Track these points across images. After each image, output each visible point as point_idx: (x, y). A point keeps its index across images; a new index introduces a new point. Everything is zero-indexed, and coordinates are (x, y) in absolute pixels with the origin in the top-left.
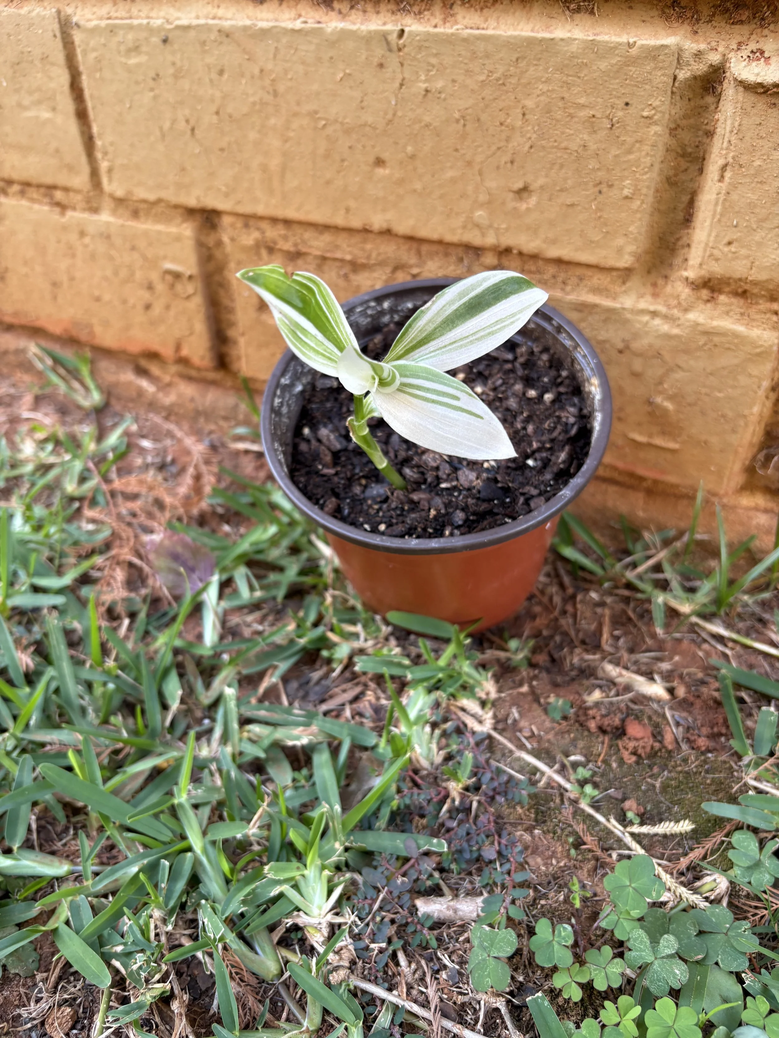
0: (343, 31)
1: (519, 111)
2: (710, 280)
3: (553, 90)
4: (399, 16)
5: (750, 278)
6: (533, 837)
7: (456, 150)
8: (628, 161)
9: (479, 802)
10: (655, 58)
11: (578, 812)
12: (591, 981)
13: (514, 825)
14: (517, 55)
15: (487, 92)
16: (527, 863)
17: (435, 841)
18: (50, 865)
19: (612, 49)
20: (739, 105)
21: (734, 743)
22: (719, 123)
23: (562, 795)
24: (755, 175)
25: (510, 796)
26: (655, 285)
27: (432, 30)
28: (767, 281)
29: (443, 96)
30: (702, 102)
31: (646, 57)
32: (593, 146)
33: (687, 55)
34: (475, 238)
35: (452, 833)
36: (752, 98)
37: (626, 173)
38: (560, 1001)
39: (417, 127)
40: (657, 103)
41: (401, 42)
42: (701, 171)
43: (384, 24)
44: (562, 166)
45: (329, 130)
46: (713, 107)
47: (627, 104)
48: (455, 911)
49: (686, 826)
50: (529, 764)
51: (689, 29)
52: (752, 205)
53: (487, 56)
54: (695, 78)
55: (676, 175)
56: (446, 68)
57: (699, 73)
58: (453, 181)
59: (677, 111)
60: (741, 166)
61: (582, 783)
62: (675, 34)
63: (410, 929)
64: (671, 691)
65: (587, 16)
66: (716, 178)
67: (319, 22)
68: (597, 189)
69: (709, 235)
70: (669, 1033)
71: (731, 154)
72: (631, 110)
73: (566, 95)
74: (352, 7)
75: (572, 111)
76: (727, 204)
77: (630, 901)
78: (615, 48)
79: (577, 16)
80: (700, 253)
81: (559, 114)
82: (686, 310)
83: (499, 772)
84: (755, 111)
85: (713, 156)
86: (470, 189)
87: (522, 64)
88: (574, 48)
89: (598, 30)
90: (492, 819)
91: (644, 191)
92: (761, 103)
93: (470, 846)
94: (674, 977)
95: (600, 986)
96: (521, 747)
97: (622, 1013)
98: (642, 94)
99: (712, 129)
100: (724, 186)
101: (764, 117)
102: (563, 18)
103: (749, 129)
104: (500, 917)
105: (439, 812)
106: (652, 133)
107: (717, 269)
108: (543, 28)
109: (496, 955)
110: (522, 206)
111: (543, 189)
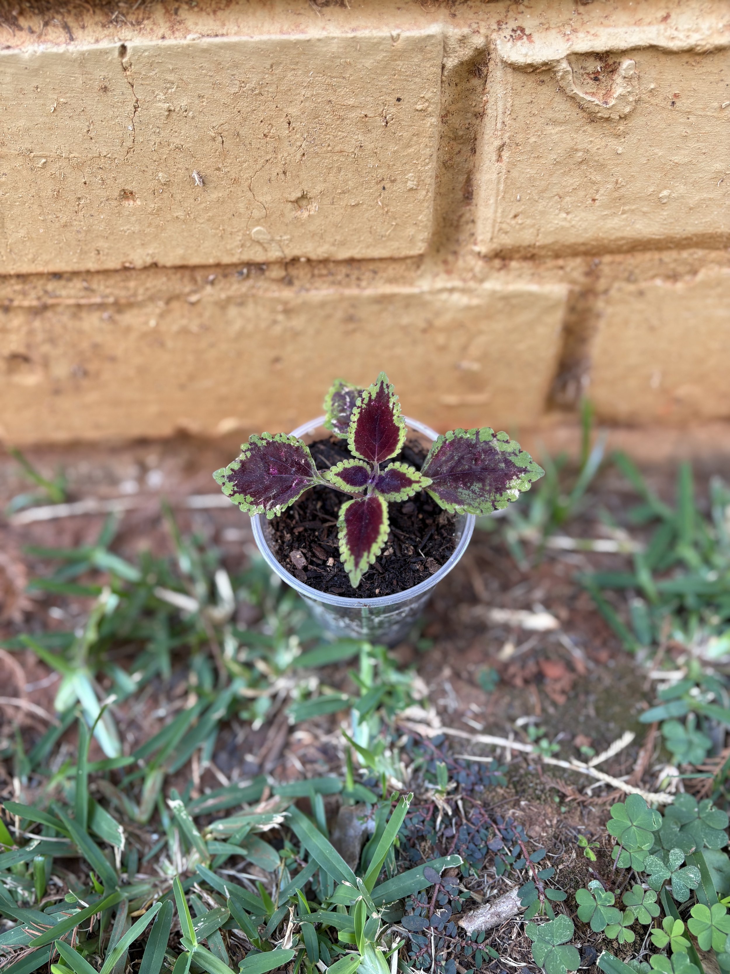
0: (45, 56)
1: (283, 119)
2: (501, 251)
3: (317, 94)
4: (112, 29)
5: (538, 244)
6: (523, 810)
7: (218, 169)
8: (408, 155)
9: (462, 799)
10: (422, 50)
11: (546, 768)
12: (637, 921)
13: (501, 807)
14: (270, 62)
15: (243, 104)
16: (531, 837)
17: (449, 858)
19: (376, 45)
20: (509, 86)
22: (489, 105)
23: (526, 760)
24: (532, 151)
25: (486, 782)
26: (445, 262)
27: (160, 42)
28: (553, 243)
29: (191, 114)
30: (468, 86)
31: (413, 49)
32: (369, 146)
33: (453, 43)
34: (257, 255)
35: (455, 840)
36: (522, 78)
37: (407, 167)
39: (166, 150)
40: (429, 95)
41: (124, 60)
42: (474, 151)
43: (97, 41)
44: (339, 170)
46: (480, 89)
47: (399, 100)
48: (498, 915)
49: (628, 738)
50: (486, 745)
51: (447, 12)
52: (531, 179)
53: (236, 66)
54: (462, 63)
55: (451, 159)
56: (187, 84)
57: (466, 58)
58: (220, 202)
59: (447, 98)
60: (517, 145)
61: (537, 741)
62: (435, 21)
63: (469, 952)
64: (557, 617)
65: (337, 9)
66: (494, 158)
67: (8, 47)
68: (380, 186)
69: (496, 212)
70: (712, 931)
71: (508, 135)
72: (404, 105)
73: (333, 98)
74: (46, 24)
75: (342, 113)
76: (509, 181)
77: (638, 838)
78: (379, 43)
79: (326, 10)
80: (489, 228)
81: (328, 118)
82: (482, 281)
83: (469, 764)
84: (525, 90)
85: (486, 137)
86: (241, 207)
87: (278, 71)
88: (334, 48)
89: (354, 24)
90: (482, 810)
91: (428, 181)
92: (530, 82)
93: (476, 845)
94: (691, 881)
95: (645, 920)
96: (473, 731)
97: (669, 933)
98: (413, 87)
99: (481, 110)
100: (503, 165)
101: (534, 95)
102: (312, 13)
103: (521, 108)
104: (543, 905)
105: (434, 828)
106: (429, 124)
107: (507, 241)
108: (293, 27)
109: (559, 943)
110: (303, 214)
111: (322, 194)
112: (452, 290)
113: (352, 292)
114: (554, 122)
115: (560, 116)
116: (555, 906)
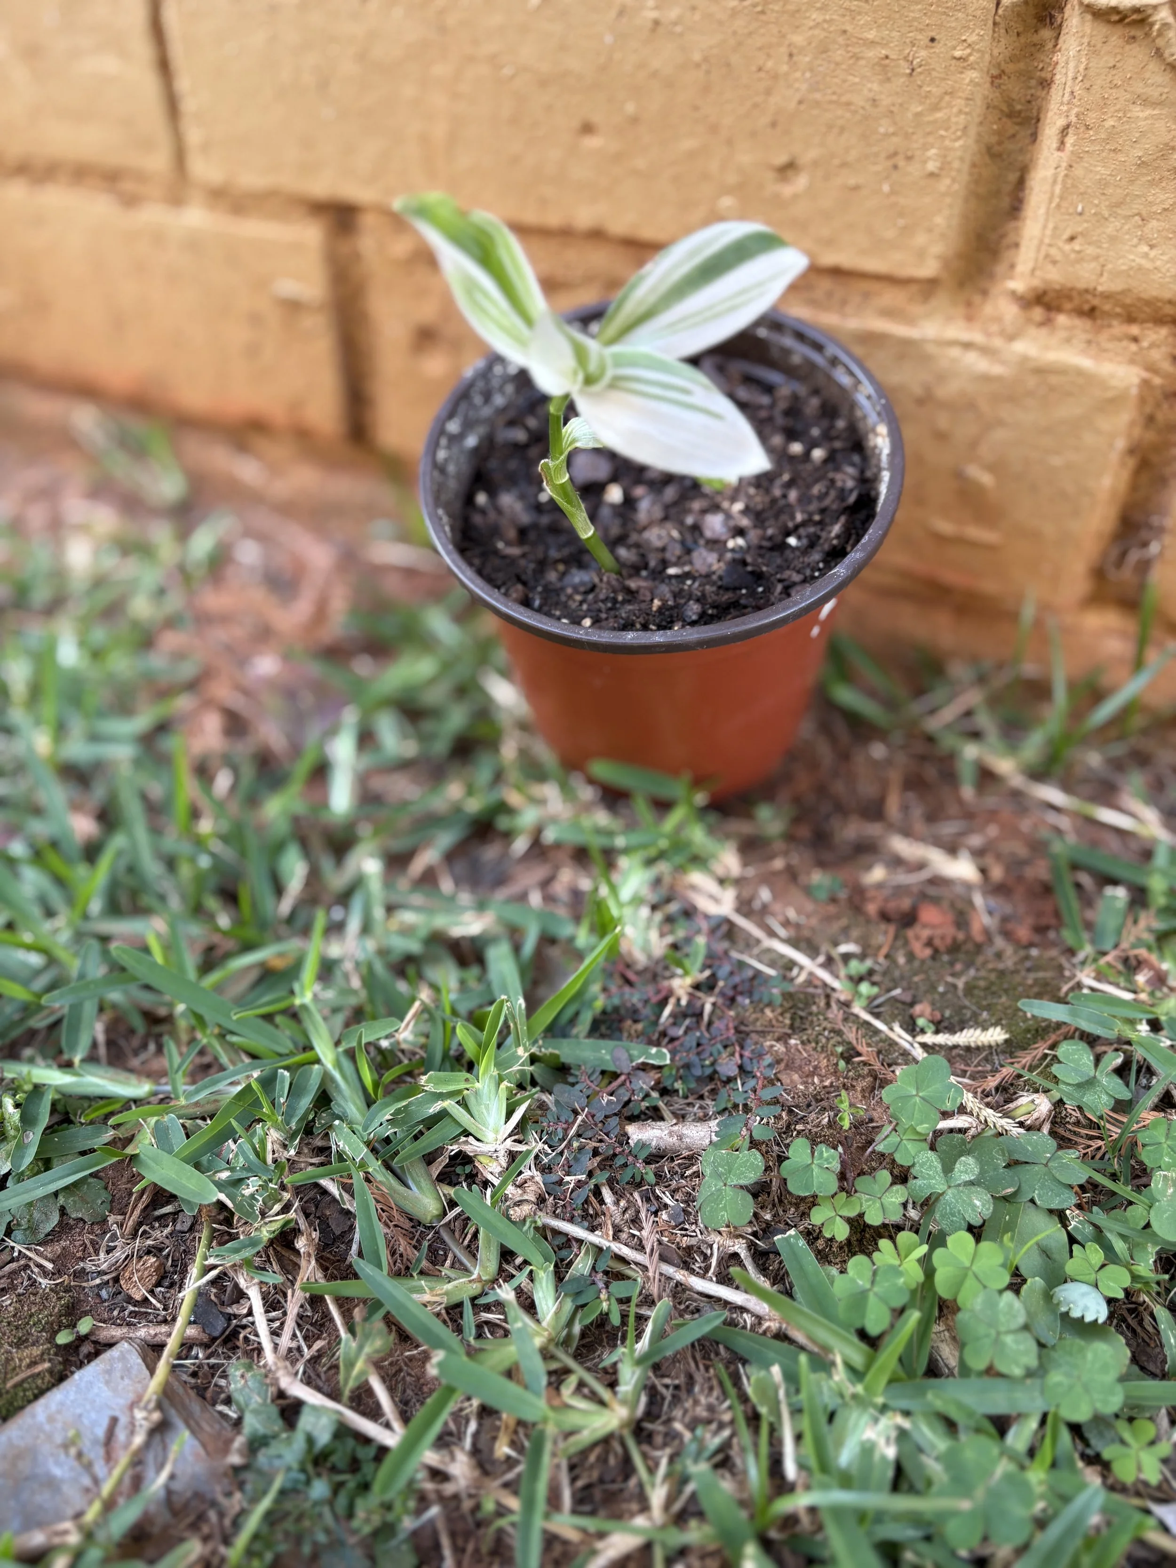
1: (783, 50)
2: (1045, 293)
3: (831, 21)
5: (1100, 289)
6: (788, 1048)
7: (697, 108)
8: (935, 121)
9: (714, 1004)
11: (850, 1017)
12: (861, 1215)
13: (763, 1033)
15: (739, 23)
16: (779, 1080)
17: (654, 1050)
18: (126, 1083)
20: (1086, 40)
21: (1068, 936)
22: (1059, 67)
23: (828, 997)
24: (1106, 141)
25: (756, 997)
26: (969, 304)
28: (1123, 292)
29: (678, 29)
30: (1036, 38)
32: (886, 101)
35: (677, 1043)
36: (1103, 29)
37: (930, 139)
38: (820, 1244)
39: (641, 75)
40: (973, 38)
42: (1034, 137)
44: (842, 130)
45: (519, 83)
46: (1050, 45)
47: (933, 40)
48: (681, 1138)
49: (996, 1035)
50: (782, 956)
52: (1103, 184)
55: (1000, 143)
58: (691, 155)
59: (1001, 49)
60: (1087, 127)
61: (856, 980)
63: (619, 1161)
64: (983, 871)
66: (1055, 145)
68: (890, 163)
69: (1045, 227)
70: (964, 1277)
71: (1076, 110)
72: (938, 48)
73: (849, 28)
75: (857, 50)
76: (1069, 182)
77: (917, 1115)
80: (1032, 254)
81: (839, 55)
82: (1011, 338)
83: (741, 965)
84: (1106, 48)
85: (1050, 114)
86: (714, 166)
90: (731, 1025)
91: (956, 164)
92: (1116, 36)
93: (701, 1060)
94: (973, 1210)
95: (875, 1220)
97: (902, 1254)
98: (953, 25)
99: (1049, 76)
100: (1065, 157)
101: (1119, 57)
103: (1099, 74)
104: (742, 1141)
105: (659, 1015)
106: (967, 81)
107: (1054, 276)
109: (735, 1182)
110: (787, 190)
111: (815, 164)
112: (968, 346)
114: (1146, 102)
115: (1154, 93)
116: (753, 1143)
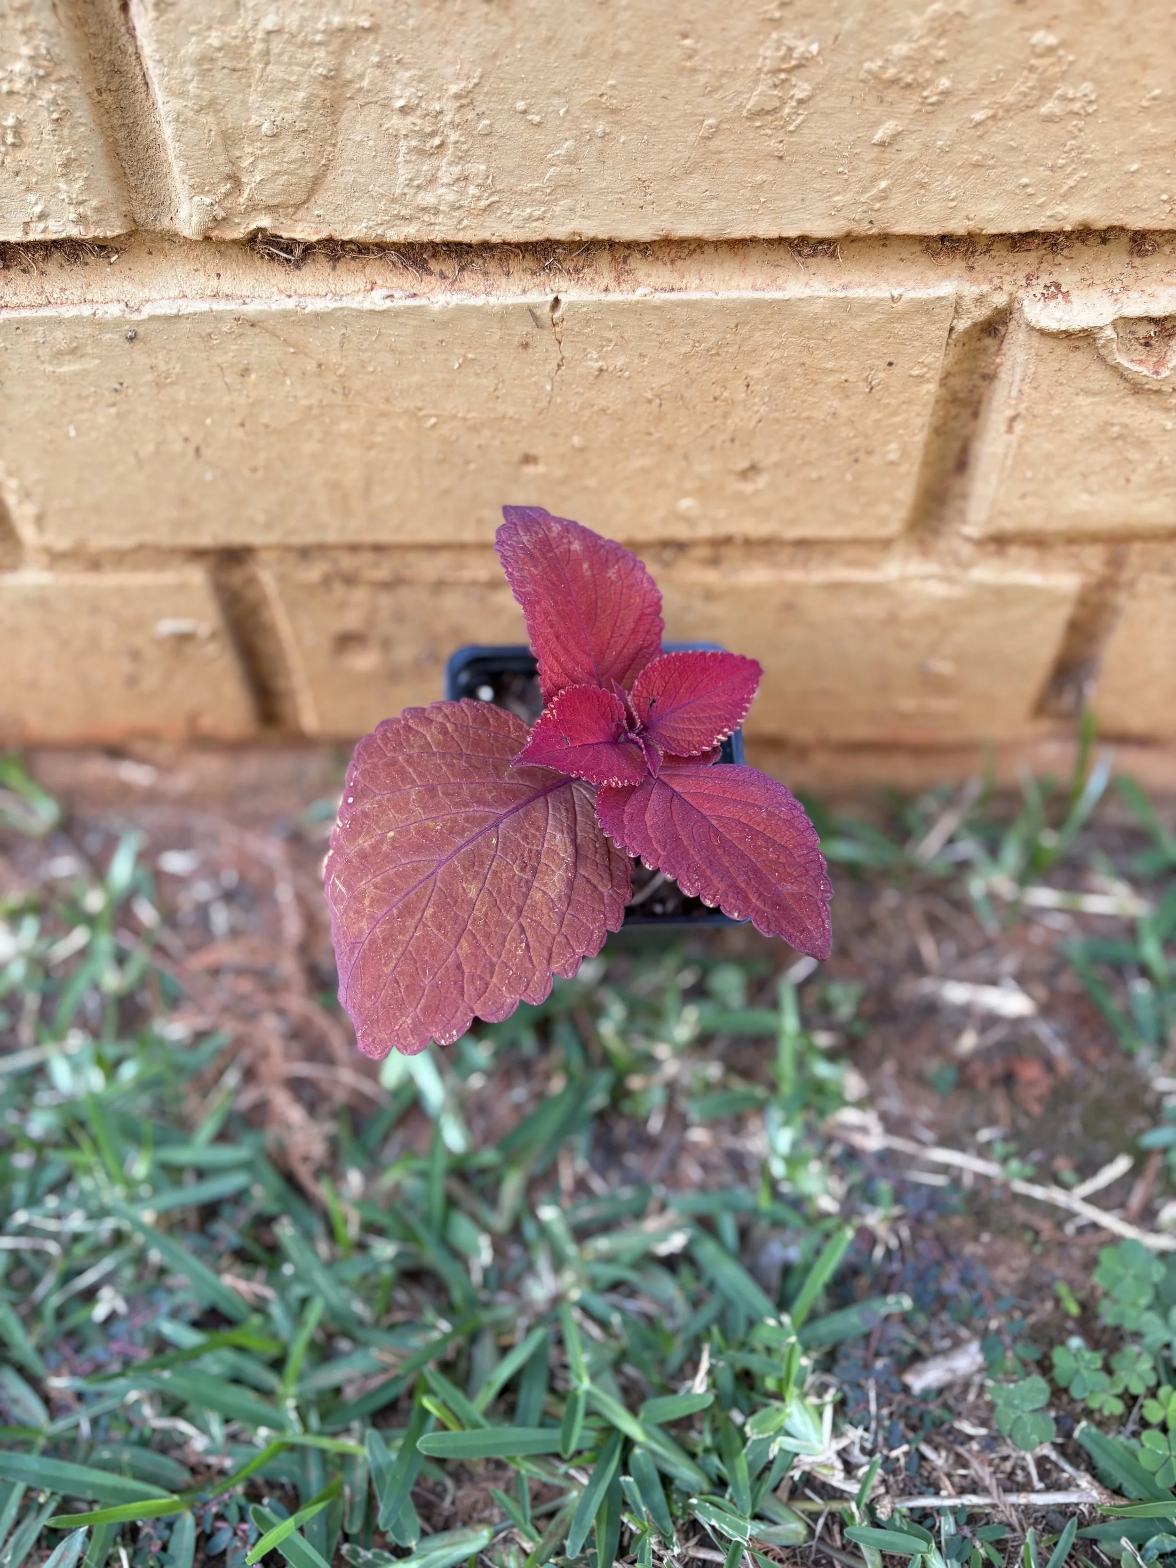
0: (459, 308)
1: (741, 382)
2: (998, 535)
3: (788, 357)
4: (543, 277)
5: (1048, 529)
6: (985, 1246)
7: (650, 434)
8: (894, 424)
9: (908, 1228)
10: (927, 312)
11: (1014, 1198)
12: (1126, 1390)
13: (959, 1240)
14: (735, 321)
15: (693, 365)
17: (891, 1299)
18: (466, 1541)
19: (869, 307)
20: (1033, 351)
22: (1002, 369)
23: (990, 1185)
24: (1053, 425)
25: (939, 1208)
26: (925, 543)
27: (603, 297)
28: (1069, 529)
29: (627, 374)
30: (979, 344)
31: (917, 311)
32: (845, 413)
33: (967, 303)
34: (681, 532)
36: (1051, 343)
37: (890, 437)
38: (1101, 1418)
39: (588, 412)
40: (930, 360)
41: (557, 315)
42: (976, 415)
43: (524, 291)
44: (803, 438)
45: (444, 430)
46: (993, 350)
47: (890, 364)
48: (952, 1371)
49: (1122, 1165)
50: (941, 1162)
51: (963, 264)
52: (1049, 456)
53: (692, 324)
54: (975, 324)
55: (945, 424)
56: (627, 342)
57: (981, 319)
58: (645, 471)
59: (951, 359)
60: (1035, 416)
61: (1004, 1161)
62: (947, 276)
63: (915, 1414)
64: (1033, 998)
65: (826, 260)
66: (1003, 428)
67: (415, 295)
68: (851, 458)
69: (998, 490)
71: (1023, 405)
72: (895, 369)
73: (808, 361)
74: (462, 269)
75: (816, 377)
76: (1019, 457)
78: (876, 304)
79: (811, 261)
80: (986, 508)
81: (798, 382)
82: (968, 568)
83: (918, 1186)
84: (1053, 356)
85: (995, 403)
86: (671, 477)
87: (744, 330)
88: (818, 308)
89: (845, 279)
90: (932, 1244)
91: (915, 452)
92: (1061, 349)
93: (925, 1286)
95: (1137, 1388)
96: (922, 1143)
97: (1166, 1406)
98: (911, 351)
99: (992, 372)
100: (1013, 439)
101: (1064, 362)
102: (794, 266)
103: (1045, 376)
104: (1010, 1361)
106: (924, 392)
107: (1008, 525)
108: (768, 282)
109: (1031, 1408)
110: (749, 487)
111: (777, 465)
112: (926, 578)
113: (795, 576)
114: (1088, 392)
115: (1095, 386)
116: (1024, 1364)
